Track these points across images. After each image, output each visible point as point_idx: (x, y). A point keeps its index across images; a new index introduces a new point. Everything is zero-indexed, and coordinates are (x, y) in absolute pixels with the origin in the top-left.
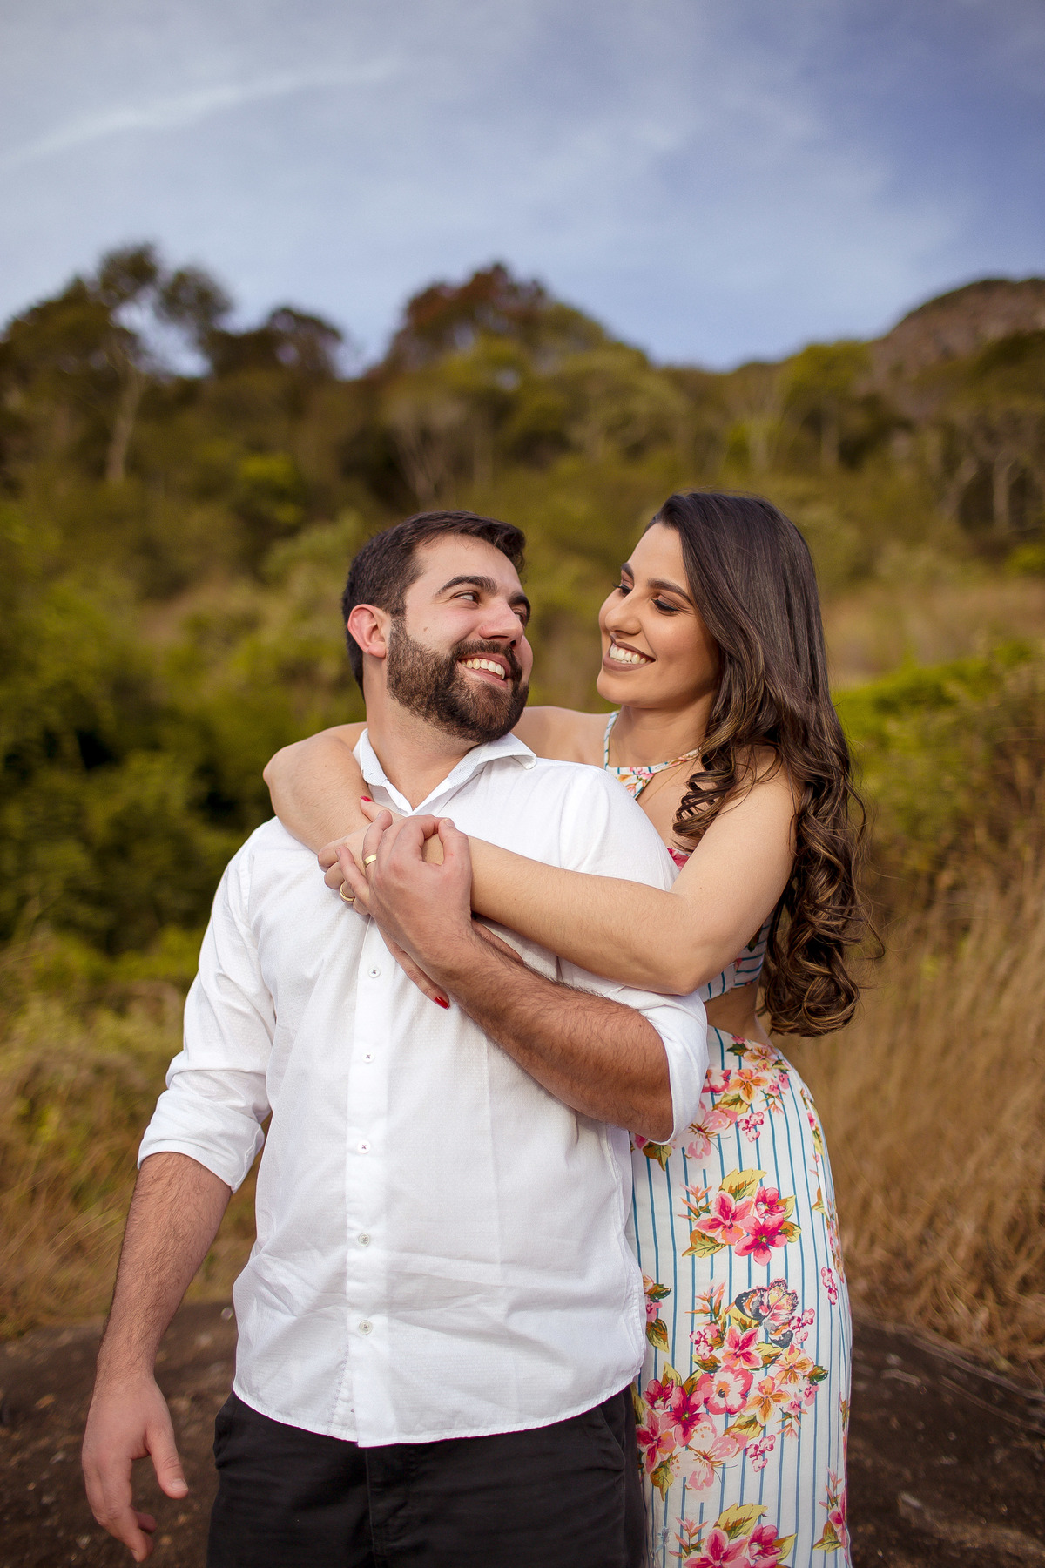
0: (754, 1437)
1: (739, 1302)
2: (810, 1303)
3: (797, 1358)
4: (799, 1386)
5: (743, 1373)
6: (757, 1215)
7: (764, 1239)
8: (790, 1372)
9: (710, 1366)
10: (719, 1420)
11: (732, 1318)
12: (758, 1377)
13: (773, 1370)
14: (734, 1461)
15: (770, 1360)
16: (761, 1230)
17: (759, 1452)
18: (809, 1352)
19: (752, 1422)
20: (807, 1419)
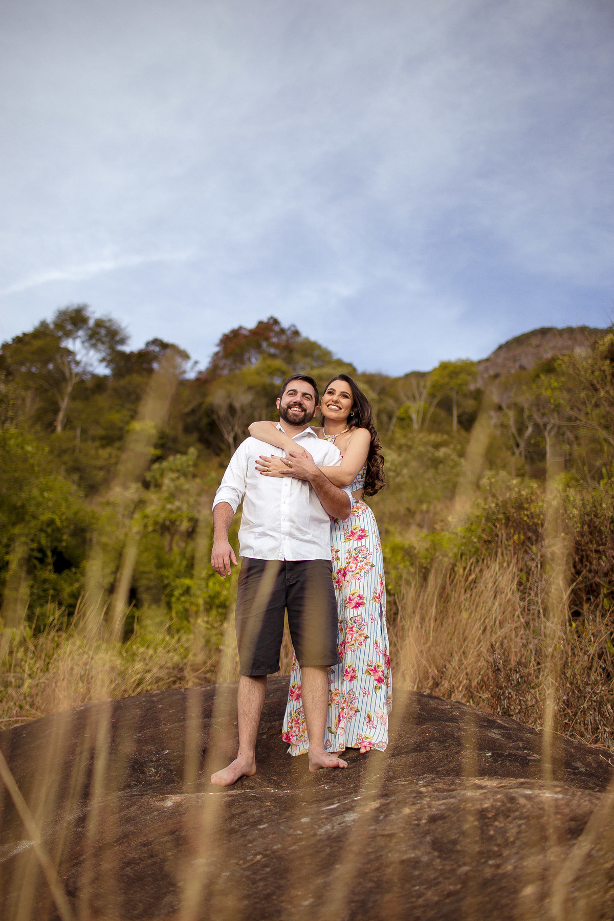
0: (358, 576)
1: (355, 550)
2: (371, 551)
3: (368, 561)
4: (368, 567)
5: (356, 563)
6: (359, 533)
7: (361, 538)
8: (367, 564)
9: (349, 563)
10: (350, 573)
11: (353, 553)
12: (359, 564)
13: (362, 563)
14: (353, 581)
15: (362, 561)
16: (360, 536)
17: (359, 579)
18: (371, 560)
19: (358, 573)
20: (370, 574)
